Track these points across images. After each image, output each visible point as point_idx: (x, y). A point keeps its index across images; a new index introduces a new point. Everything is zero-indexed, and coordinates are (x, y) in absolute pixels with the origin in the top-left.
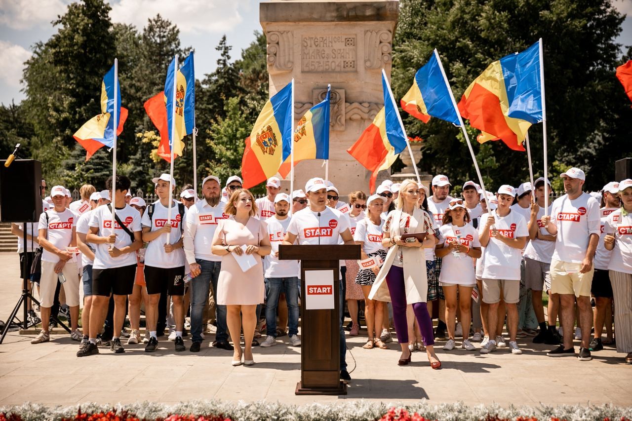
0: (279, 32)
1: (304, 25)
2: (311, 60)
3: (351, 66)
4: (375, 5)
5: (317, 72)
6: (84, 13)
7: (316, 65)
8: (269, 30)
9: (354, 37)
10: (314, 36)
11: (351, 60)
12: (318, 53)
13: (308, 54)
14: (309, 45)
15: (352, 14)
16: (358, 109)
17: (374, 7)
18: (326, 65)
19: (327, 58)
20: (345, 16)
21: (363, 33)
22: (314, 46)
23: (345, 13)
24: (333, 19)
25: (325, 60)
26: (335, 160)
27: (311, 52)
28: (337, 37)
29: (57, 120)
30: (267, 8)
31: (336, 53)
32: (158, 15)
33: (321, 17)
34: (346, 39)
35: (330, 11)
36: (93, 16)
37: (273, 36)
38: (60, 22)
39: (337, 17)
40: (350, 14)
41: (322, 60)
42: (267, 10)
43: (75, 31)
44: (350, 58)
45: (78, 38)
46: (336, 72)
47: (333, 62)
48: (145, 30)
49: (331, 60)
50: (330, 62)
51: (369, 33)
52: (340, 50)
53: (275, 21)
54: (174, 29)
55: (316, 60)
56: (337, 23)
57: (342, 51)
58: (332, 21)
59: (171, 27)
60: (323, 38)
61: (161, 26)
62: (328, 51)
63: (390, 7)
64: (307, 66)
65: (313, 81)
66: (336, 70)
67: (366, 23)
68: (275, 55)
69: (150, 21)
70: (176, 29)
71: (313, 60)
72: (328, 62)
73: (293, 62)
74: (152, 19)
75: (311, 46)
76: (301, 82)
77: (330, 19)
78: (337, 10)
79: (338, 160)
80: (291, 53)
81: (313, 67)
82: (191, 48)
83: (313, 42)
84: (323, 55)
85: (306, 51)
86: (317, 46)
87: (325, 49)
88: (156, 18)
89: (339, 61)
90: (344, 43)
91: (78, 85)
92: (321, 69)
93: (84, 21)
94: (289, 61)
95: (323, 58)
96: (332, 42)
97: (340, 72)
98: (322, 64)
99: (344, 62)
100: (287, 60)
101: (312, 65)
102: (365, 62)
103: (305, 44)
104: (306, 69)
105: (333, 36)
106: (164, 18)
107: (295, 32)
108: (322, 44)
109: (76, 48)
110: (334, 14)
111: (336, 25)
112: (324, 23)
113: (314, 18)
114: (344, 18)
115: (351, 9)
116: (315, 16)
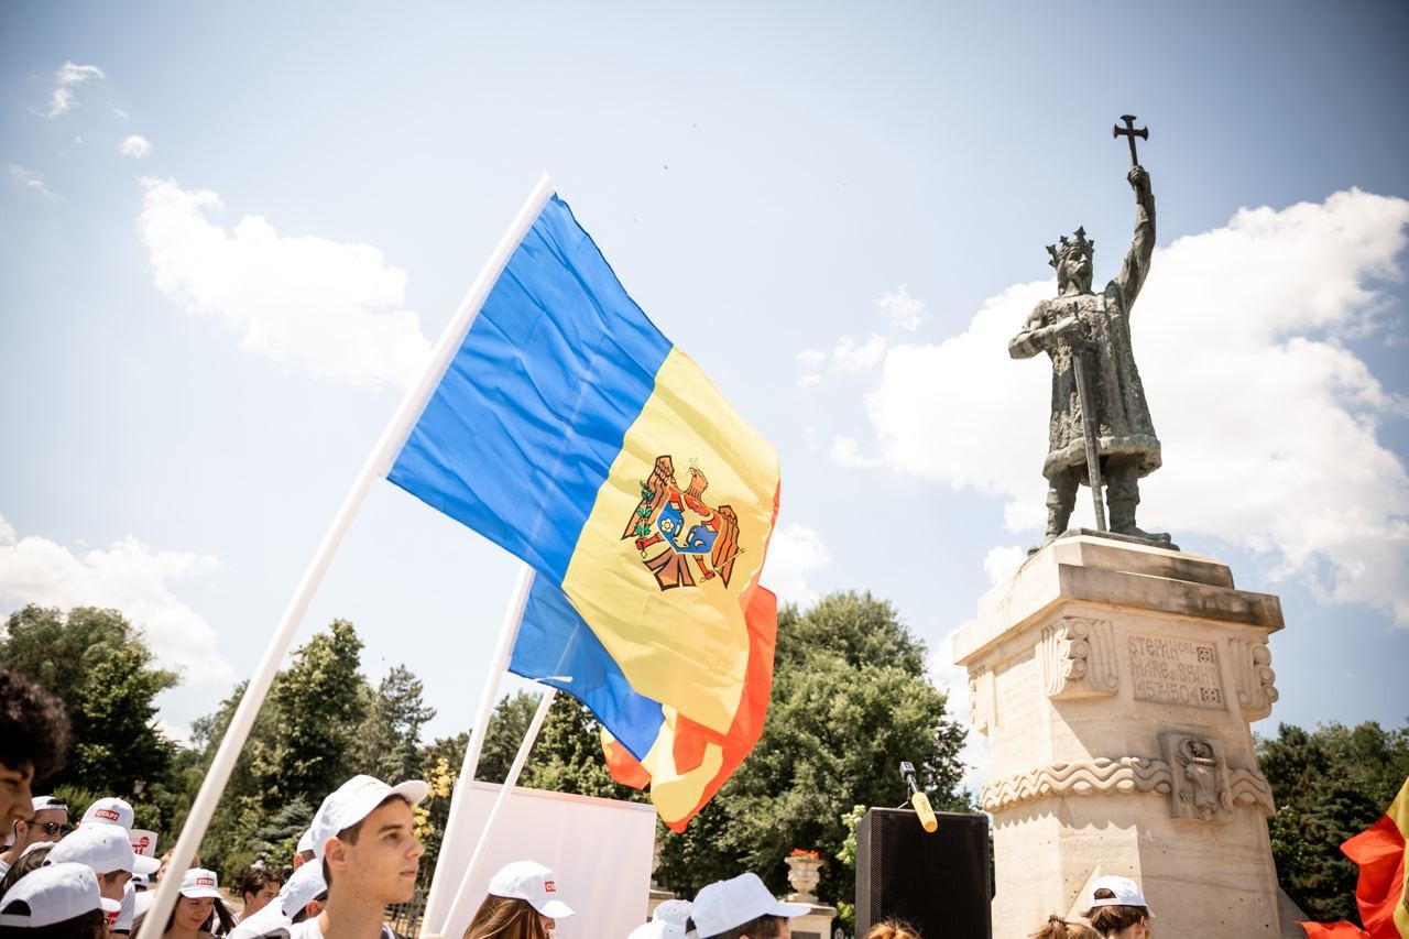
0: (1087, 619)
1: (1129, 615)
2: (1146, 678)
3: (1214, 699)
4: (1244, 596)
5: (1158, 702)
6: (331, 647)
7: (1157, 689)
8: (1070, 614)
9: (1211, 647)
10: (1145, 637)
11: (1212, 687)
12: (1155, 668)
13: (1140, 665)
14: (1139, 651)
15: (1210, 605)
16: (1250, 782)
17: (1244, 599)
18: (1173, 691)
19: (1173, 679)
20: (1200, 607)
21: (1226, 641)
22: (1147, 655)
23: (1199, 603)
24: (1182, 609)
25: (1170, 681)
26: (1218, 886)
27: (1144, 663)
28: (1183, 642)
29: (264, 772)
30: (1072, 574)
31: (1185, 672)
32: (403, 666)
33: (1162, 603)
34: (1198, 649)
35: (1174, 596)
36: (339, 651)
37: (1078, 625)
38: (300, 652)
39: (1187, 607)
40: (1208, 605)
41: (1164, 682)
42: (1072, 577)
43: (316, 666)
44: (1210, 684)
45: (318, 675)
46: (1192, 706)
47: (1182, 687)
48: (384, 680)
49: (1178, 683)
50: (1179, 686)
51: (1235, 644)
52: (1192, 666)
53: (1086, 599)
54: (417, 683)
55: (1155, 680)
56: (1182, 618)
57: (1195, 669)
58: (1179, 613)
59: (414, 681)
60: (1160, 641)
61: (405, 679)
62: (1171, 667)
63: (1269, 603)
64: (1140, 689)
65: (1157, 718)
66: (1190, 703)
67: (1228, 625)
68: (1085, 659)
69: (392, 670)
70: (419, 686)
71: (1148, 678)
72: (1175, 685)
73: (1117, 678)
74: (395, 668)
75: (1142, 653)
76: (1136, 716)
77: (1176, 609)
78: (1187, 595)
79: (1223, 886)
80: (1112, 662)
81: (1151, 692)
82: (431, 708)
83: (1144, 647)
84: (1165, 673)
85: (1136, 662)
86: (1152, 654)
87: (1167, 661)
88: (400, 667)
89: (1192, 686)
90: (1196, 655)
91: (303, 733)
92: (1164, 697)
93: (328, 656)
94: (1110, 675)
95: (1166, 677)
96: (1176, 651)
97: (1198, 707)
98: (1165, 688)
99: (1202, 689)
100: (1106, 672)
101: (1149, 688)
102: (1238, 694)
103: (1133, 650)
104: (1141, 694)
105: (1178, 641)
106: (409, 670)
107: (1114, 624)
108: (1160, 651)
109: (312, 685)
110: (1183, 601)
111: (1180, 621)
112: (1163, 616)
113: (1150, 604)
114: (1199, 611)
115: (1208, 597)
116: (1153, 600)
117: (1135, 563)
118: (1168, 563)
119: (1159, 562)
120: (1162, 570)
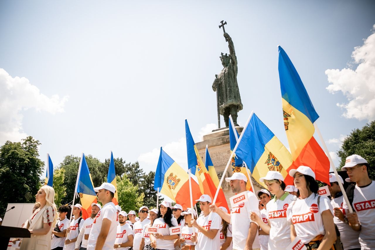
1: (211, 149)
2: (215, 162)
5: (217, 167)
7: (217, 164)
10: (215, 152)
12: (217, 159)
13: (214, 160)
14: (214, 156)
18: (221, 163)
19: (221, 160)
20: (226, 141)
22: (216, 156)
23: (225, 141)
25: (220, 161)
27: (215, 159)
28: (224, 151)
31: (224, 157)
33: (216, 144)
34: (228, 151)
35: (220, 141)
39: (223, 143)
40: (228, 140)
49: (222, 161)
52: (226, 156)
53: (201, 149)
55: (217, 162)
56: (224, 145)
60: (219, 152)
62: (221, 157)
66: (225, 164)
71: (216, 162)
75: (215, 156)
77: (220, 144)
78: (222, 140)
89: (226, 161)
90: (227, 153)
92: (219, 165)
95: (220, 160)
96: (222, 153)
98: (219, 163)
108: (219, 155)
110: (221, 142)
112: (217, 147)
113: (214, 145)
114: (225, 142)
115: (227, 138)
116: (214, 144)
117: (215, 136)
118: (223, 133)
119: (221, 133)
120: (222, 135)
